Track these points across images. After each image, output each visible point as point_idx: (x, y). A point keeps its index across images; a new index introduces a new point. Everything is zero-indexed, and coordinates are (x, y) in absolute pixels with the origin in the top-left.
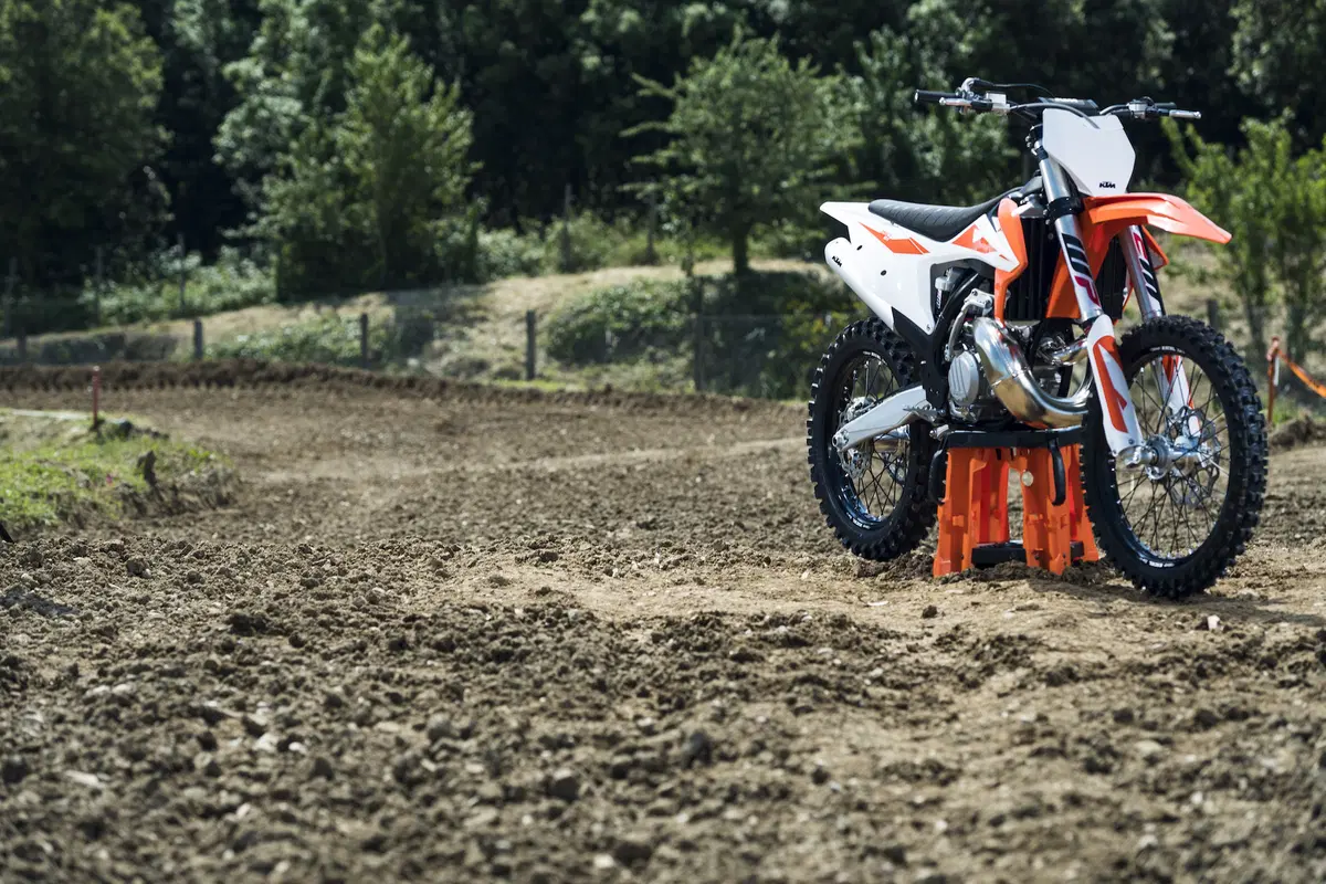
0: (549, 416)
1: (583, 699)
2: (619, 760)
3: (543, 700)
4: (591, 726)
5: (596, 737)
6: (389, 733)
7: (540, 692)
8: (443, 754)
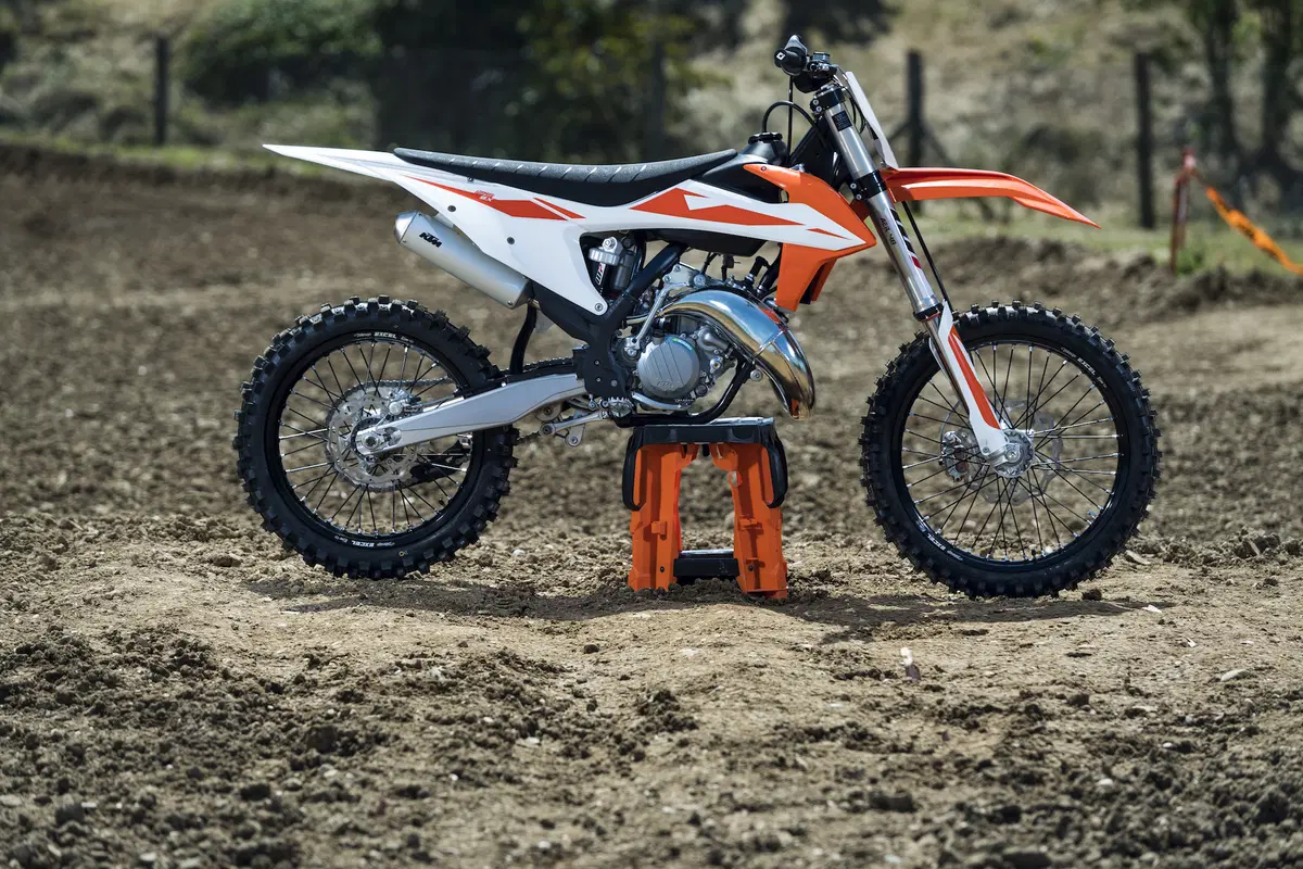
0: (186, 212)
1: (212, 766)
2: (244, 845)
3: (170, 766)
4: (219, 802)
5: (224, 818)
6: (11, 807)
7: (166, 757)
8: (68, 836)
